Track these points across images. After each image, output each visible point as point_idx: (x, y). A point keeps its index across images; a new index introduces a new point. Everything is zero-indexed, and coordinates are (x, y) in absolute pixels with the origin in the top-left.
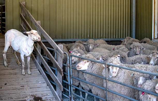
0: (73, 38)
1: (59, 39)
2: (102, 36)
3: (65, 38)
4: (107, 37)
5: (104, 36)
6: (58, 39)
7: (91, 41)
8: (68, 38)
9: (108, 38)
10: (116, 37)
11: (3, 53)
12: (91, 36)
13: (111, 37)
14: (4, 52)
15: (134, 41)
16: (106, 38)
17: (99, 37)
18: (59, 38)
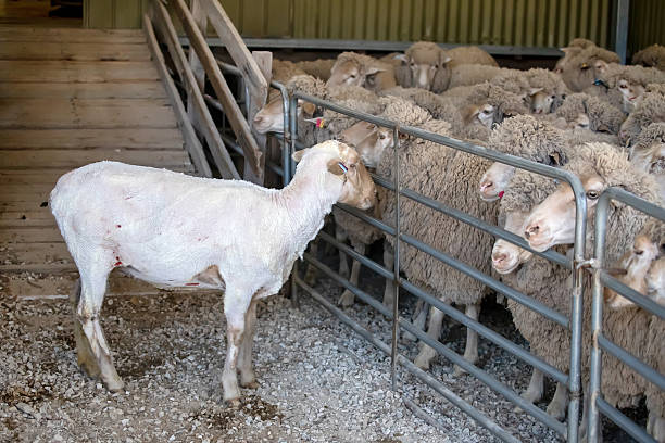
0: (364, 37)
1: (305, 36)
2: (485, 34)
3: (329, 37)
4: (508, 40)
5: (497, 34)
6: (298, 37)
7: (425, 49)
8: (341, 37)
9: (513, 42)
10: (545, 42)
11: (85, 318)
12: (441, 30)
13: (524, 41)
14: (89, 310)
15: (601, 58)
16: (502, 42)
17: (475, 36)
18: (305, 33)
